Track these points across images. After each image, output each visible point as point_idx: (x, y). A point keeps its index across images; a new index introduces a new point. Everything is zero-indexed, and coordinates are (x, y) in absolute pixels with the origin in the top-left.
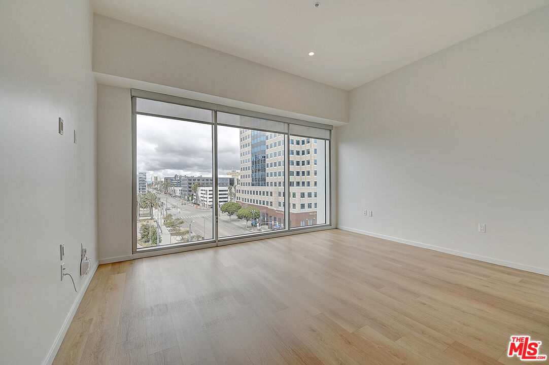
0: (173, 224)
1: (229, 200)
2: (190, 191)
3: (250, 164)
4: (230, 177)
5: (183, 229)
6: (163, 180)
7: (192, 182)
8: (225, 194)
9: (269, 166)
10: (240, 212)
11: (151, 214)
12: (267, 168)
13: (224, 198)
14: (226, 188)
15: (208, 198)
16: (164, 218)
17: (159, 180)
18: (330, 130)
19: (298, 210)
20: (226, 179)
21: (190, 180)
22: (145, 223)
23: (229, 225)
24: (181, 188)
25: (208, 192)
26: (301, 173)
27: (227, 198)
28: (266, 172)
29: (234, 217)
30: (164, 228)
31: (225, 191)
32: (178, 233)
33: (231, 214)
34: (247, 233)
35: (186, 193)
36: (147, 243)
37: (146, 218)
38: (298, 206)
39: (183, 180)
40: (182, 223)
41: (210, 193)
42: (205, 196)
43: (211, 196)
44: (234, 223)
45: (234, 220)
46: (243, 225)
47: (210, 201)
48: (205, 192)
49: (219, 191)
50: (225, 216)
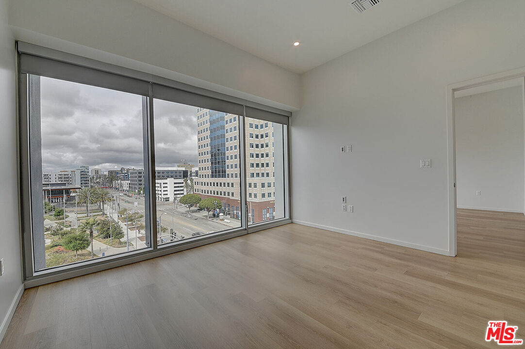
0: (132, 219)
1: (185, 192)
3: (209, 156)
4: (184, 169)
8: (181, 187)
9: (230, 158)
12: (227, 161)
13: (180, 190)
14: (182, 181)
15: (162, 191)
17: (101, 173)
19: (259, 199)
20: (180, 172)
21: (140, 173)
24: (129, 182)
25: (163, 185)
26: (260, 165)
27: (183, 190)
28: (227, 164)
29: (193, 208)
31: (181, 183)
33: (190, 206)
35: (136, 186)
37: (97, 213)
38: (259, 196)
39: (132, 173)
40: (141, 217)
41: (165, 185)
42: (159, 189)
43: (166, 189)
44: (194, 214)
45: (193, 212)
46: (204, 216)
47: (164, 195)
48: (159, 185)
49: (175, 183)
50: (183, 208)
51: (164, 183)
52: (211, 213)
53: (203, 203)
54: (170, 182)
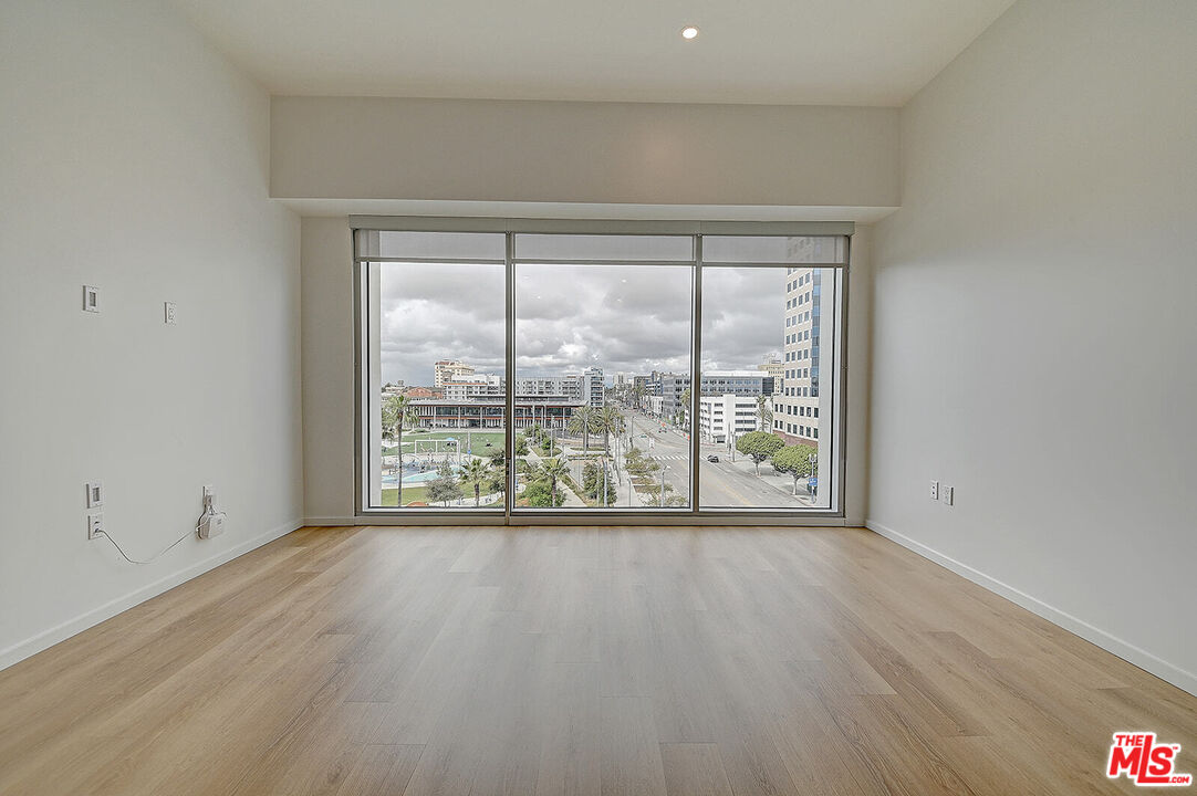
0: (640, 469)
1: (758, 426)
2: (679, 405)
3: (808, 344)
4: (766, 374)
5: (657, 481)
6: (632, 381)
7: (683, 385)
8: (751, 414)
10: (780, 456)
11: (606, 446)
13: (746, 422)
14: (752, 400)
15: (712, 421)
16: (626, 456)
17: (625, 382)
18: (848, 238)
20: (755, 380)
21: (678, 382)
22: (591, 462)
23: (753, 482)
24: (661, 399)
25: (714, 409)
27: (754, 422)
29: (766, 465)
30: (625, 474)
31: (751, 406)
32: (647, 489)
33: (760, 458)
34: (795, 504)
35: (671, 408)
36: (593, 500)
37: (599, 452)
39: (667, 382)
40: (655, 468)
41: (718, 409)
42: (707, 416)
43: (719, 417)
44: (765, 478)
45: (765, 473)
46: (786, 487)
47: (715, 428)
48: (706, 408)
49: (737, 406)
50: (746, 463)
51: (716, 405)
52: (803, 482)
53: (781, 456)
54: (729, 401)
